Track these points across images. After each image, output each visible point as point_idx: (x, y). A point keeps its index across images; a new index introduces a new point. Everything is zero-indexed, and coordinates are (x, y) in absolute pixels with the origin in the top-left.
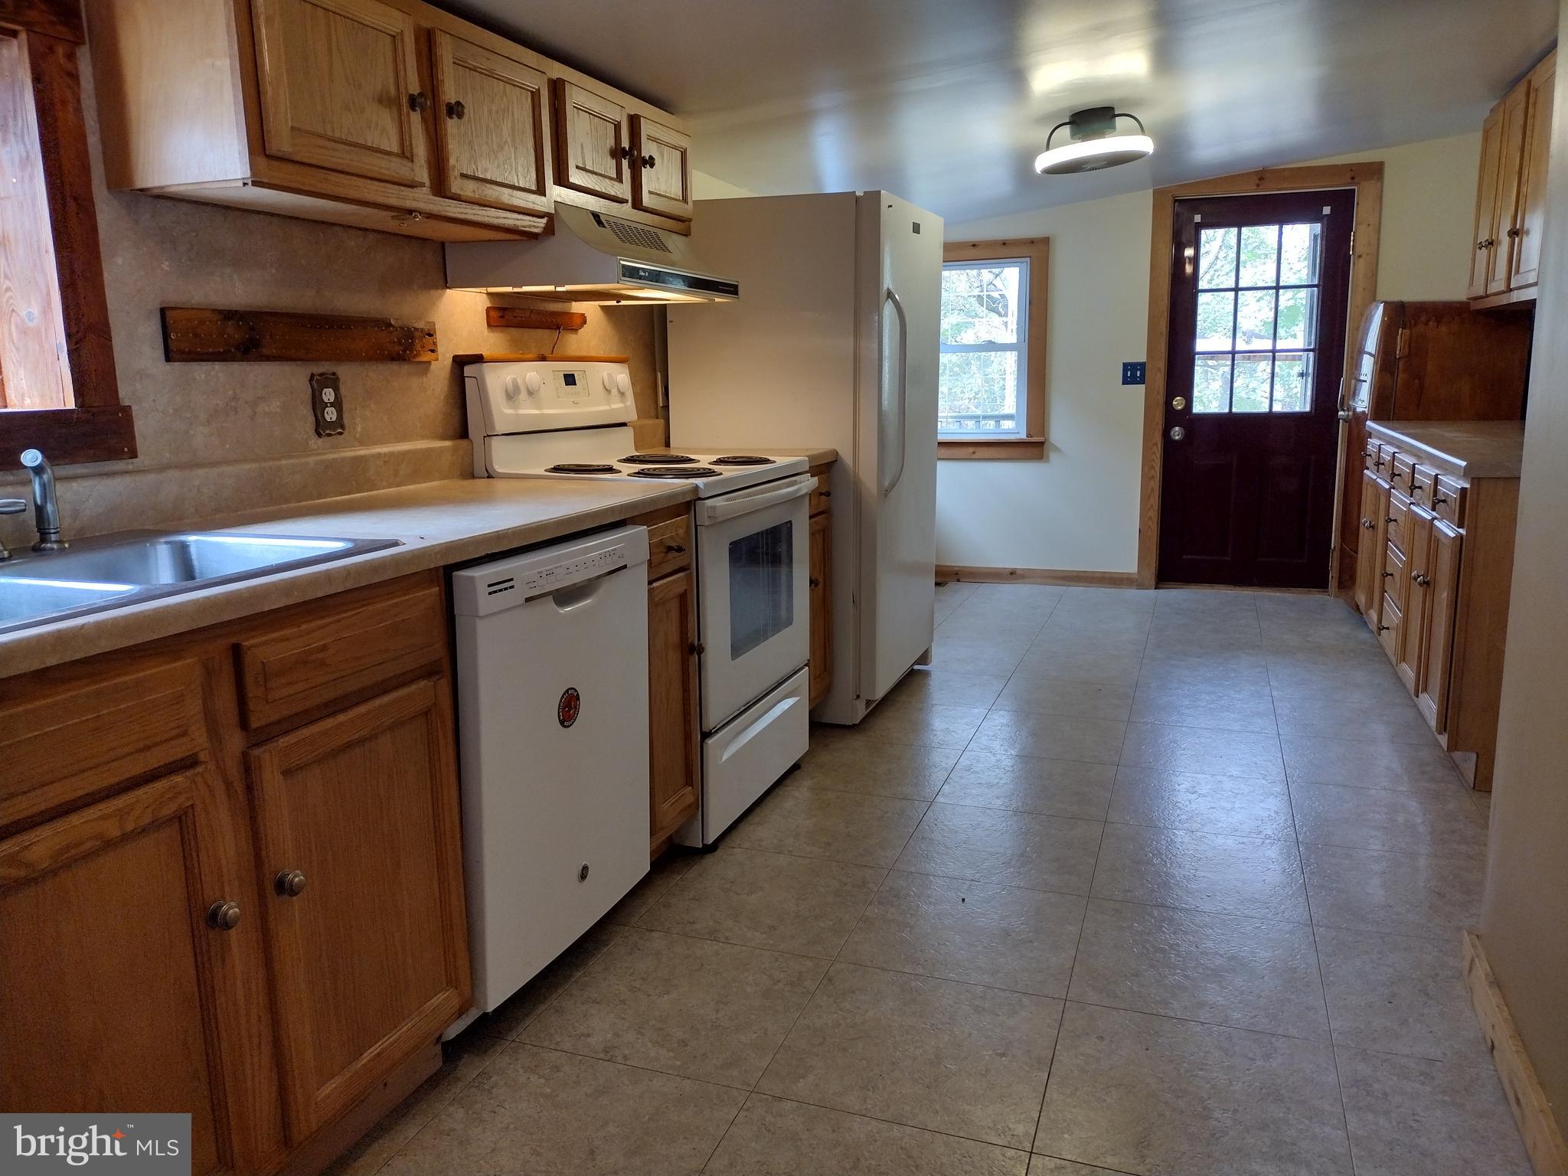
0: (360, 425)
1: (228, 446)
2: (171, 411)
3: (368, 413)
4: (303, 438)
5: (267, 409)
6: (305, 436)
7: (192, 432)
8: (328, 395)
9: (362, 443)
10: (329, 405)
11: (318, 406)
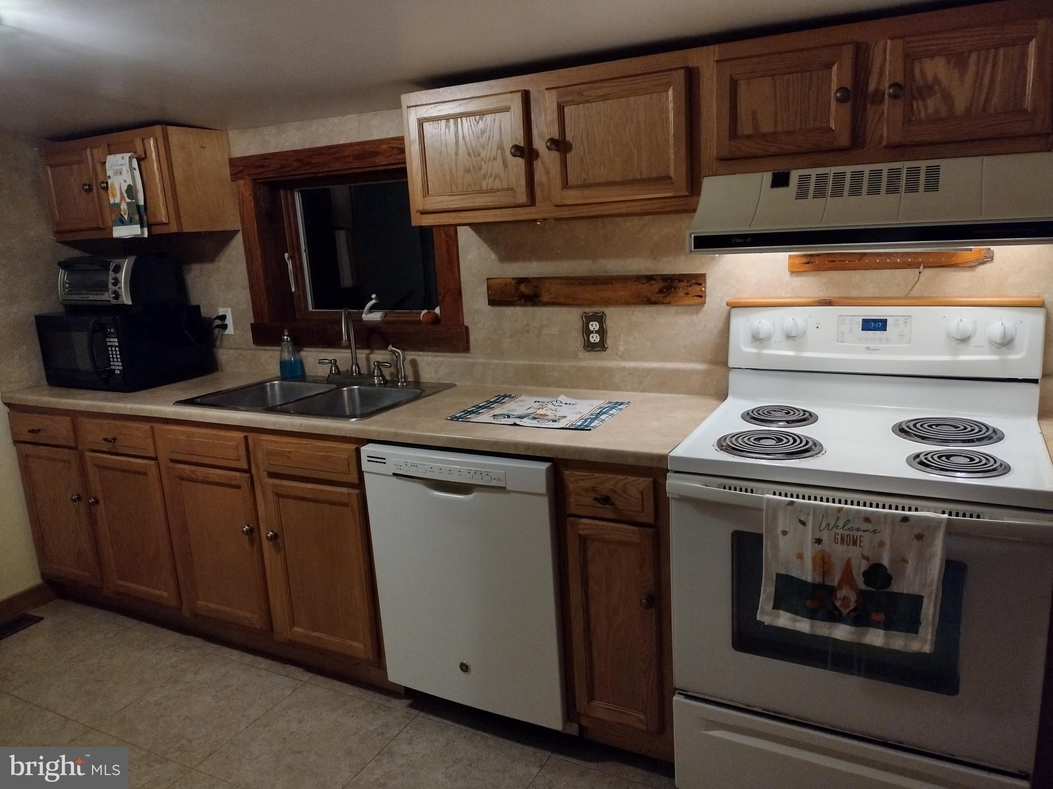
0: (622, 346)
1: (521, 350)
2: (492, 329)
3: (631, 339)
4: (573, 351)
5: (548, 332)
6: (576, 350)
7: (502, 341)
8: (594, 326)
9: (623, 358)
10: (594, 332)
11: (587, 332)
